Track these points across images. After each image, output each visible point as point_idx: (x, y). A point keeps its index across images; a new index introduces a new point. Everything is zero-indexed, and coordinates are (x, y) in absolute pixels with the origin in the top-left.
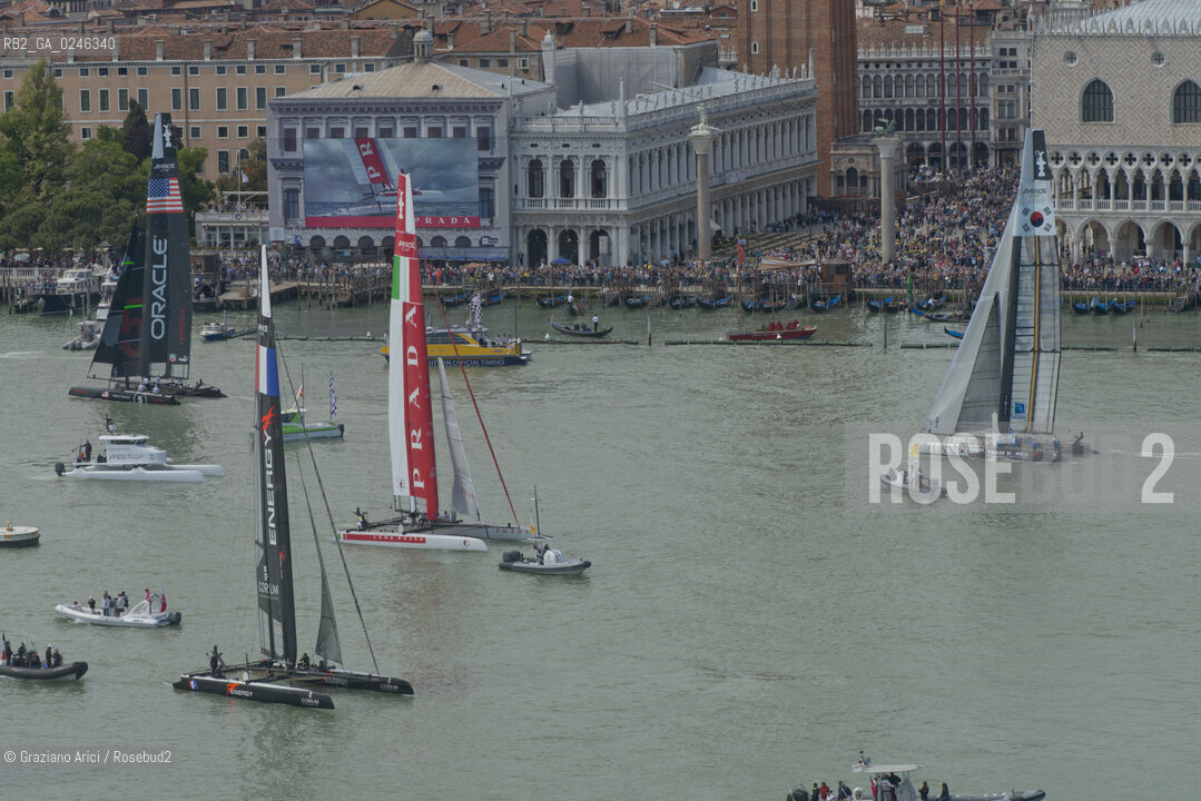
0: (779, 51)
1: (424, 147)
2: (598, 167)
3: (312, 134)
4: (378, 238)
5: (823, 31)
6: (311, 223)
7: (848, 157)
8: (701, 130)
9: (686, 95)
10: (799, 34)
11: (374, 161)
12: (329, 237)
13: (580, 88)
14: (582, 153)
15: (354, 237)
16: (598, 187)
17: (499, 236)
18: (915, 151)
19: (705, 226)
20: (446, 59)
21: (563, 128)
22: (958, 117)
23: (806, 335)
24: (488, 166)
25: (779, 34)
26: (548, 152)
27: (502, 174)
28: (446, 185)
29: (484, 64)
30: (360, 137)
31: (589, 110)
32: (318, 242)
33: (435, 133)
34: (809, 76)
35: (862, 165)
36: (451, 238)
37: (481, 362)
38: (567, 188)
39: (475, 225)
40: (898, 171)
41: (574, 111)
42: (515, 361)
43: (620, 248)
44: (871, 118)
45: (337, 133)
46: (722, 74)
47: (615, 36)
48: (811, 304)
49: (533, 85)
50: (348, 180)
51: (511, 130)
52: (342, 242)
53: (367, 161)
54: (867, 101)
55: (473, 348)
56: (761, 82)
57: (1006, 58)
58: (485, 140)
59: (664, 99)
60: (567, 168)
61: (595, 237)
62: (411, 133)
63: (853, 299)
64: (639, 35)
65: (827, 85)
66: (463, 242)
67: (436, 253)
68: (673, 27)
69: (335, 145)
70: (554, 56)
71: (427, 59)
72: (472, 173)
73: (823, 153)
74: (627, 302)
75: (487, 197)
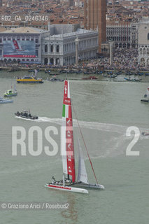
0: (92, 26)
1: (25, 42)
2: (58, 47)
3: (5, 40)
4: (17, 59)
5: (100, 22)
6: (4, 56)
7: (104, 45)
8: (77, 40)
9: (74, 33)
10: (95, 22)
11: (16, 45)
12: (8, 59)
13: (55, 32)
14: (55, 44)
15: (12, 59)
16: (58, 50)
17: (39, 59)
18: (116, 45)
19: (77, 58)
20: (30, 26)
21: (51, 39)
22: (125, 38)
23: (96, 79)
24: (37, 46)
25: (92, 22)
26: (48, 44)
27: (40, 48)
28: (29, 49)
29: (37, 27)
30: (14, 40)
31: (57, 36)
32: (6, 59)
33: (27, 40)
34: (97, 30)
35: (107, 47)
36: (30, 59)
37: (35, 82)
38: (52, 50)
39: (35, 57)
40: (113, 48)
41: (53, 36)
42: (41, 82)
43: (61, 62)
44: (108, 38)
45: (10, 39)
46: (81, 30)
47: (61, 22)
48: (97, 73)
49: (46, 31)
50: (11, 48)
51: (42, 39)
52: (10, 60)
53: (15, 45)
54: (108, 35)
55: (33, 80)
56: (88, 31)
57: (134, 28)
58: (37, 41)
59: (70, 34)
60: (52, 47)
61: (57, 59)
62: (23, 40)
63: (104, 72)
64: (66, 22)
65: (100, 32)
66: (32, 60)
67: (28, 62)
68: (72, 21)
69: (9, 42)
70: (50, 26)
71: (26, 26)
72: (34, 47)
73: (100, 45)
74: (62, 72)
75: (37, 52)
